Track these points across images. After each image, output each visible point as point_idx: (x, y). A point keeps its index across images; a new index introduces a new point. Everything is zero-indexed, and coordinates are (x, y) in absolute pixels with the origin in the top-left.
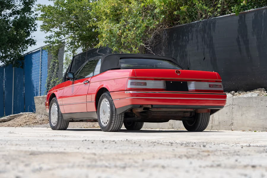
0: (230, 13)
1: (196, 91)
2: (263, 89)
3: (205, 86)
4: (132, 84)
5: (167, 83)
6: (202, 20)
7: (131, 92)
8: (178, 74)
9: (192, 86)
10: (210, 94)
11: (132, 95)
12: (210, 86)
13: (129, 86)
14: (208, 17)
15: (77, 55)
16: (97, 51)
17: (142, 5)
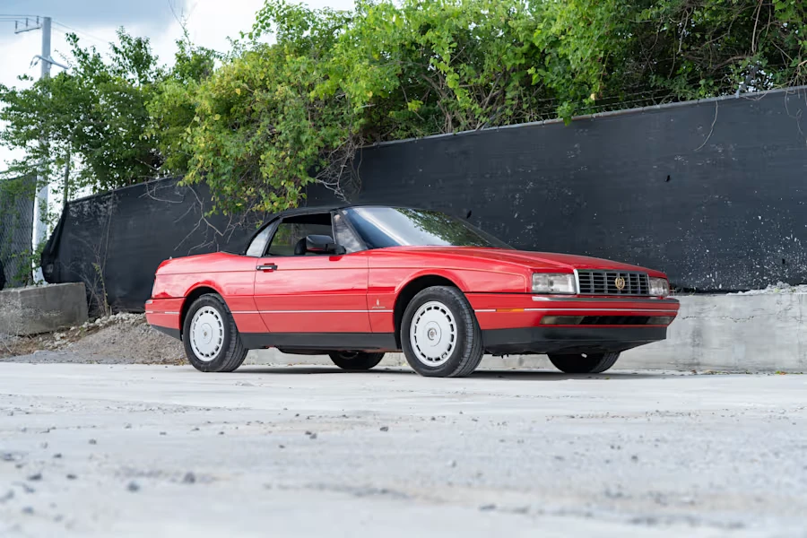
0: (538, 120)
6: (458, 133)
14: (478, 126)
15: (78, 201)
16: (148, 193)
17: (312, 94)
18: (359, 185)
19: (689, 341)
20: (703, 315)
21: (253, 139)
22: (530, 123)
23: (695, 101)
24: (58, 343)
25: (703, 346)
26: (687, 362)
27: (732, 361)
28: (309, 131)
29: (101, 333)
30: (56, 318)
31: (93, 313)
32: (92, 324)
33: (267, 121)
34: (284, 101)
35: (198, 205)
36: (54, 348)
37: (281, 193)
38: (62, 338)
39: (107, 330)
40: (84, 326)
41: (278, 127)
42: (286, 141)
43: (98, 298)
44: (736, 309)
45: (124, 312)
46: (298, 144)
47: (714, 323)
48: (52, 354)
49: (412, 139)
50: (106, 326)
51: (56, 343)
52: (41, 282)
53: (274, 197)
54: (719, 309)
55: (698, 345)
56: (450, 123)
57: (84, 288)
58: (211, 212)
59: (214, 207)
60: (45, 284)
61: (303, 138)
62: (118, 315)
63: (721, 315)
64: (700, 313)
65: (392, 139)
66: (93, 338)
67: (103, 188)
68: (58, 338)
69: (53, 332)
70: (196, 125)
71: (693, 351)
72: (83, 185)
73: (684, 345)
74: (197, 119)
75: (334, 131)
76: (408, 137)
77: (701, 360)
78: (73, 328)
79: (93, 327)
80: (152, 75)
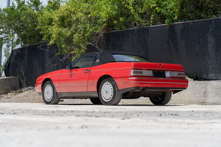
0: (160, 24)
1: (171, 77)
2: (187, 76)
3: (175, 74)
4: (134, 72)
5: (154, 72)
6: (136, 28)
7: (134, 78)
8: (161, 66)
9: (168, 74)
10: (179, 79)
11: (135, 80)
12: (178, 74)
13: (132, 74)
14: (142, 26)
15: (16, 49)
16: (39, 47)
17: (90, 15)
18: (105, 45)
19: (203, 95)
20: (207, 87)
21: (71, 30)
22: (158, 25)
23: (207, 19)
24: (9, 96)
25: (207, 97)
26: (202, 102)
27: (215, 101)
28: (88, 27)
29: (23, 93)
30: (9, 88)
31: (21, 86)
32: (20, 90)
33: (75, 24)
34: (81, 17)
35: (54, 51)
36: (8, 98)
37: (80, 47)
38: (11, 95)
39: (25, 92)
40: (18, 91)
41: (79, 26)
42: (81, 31)
43: (22, 81)
44: (216, 85)
45: (31, 86)
46: (85, 32)
47: (210, 90)
48: (7, 100)
49: (121, 30)
50: (25, 91)
51: (9, 97)
52: (4, 76)
53: (77, 49)
54: (212, 85)
55: (205, 97)
56: (133, 25)
57: (18, 78)
58: (58, 54)
59: (59, 52)
60: (5, 77)
61: (87, 30)
62: (29, 87)
63: (212, 87)
64: (206, 87)
65: (115, 30)
66: (21, 95)
67: (24, 45)
68: (10, 95)
69: (8, 93)
70: (53, 25)
71: (204, 99)
72: (18, 44)
73: (201, 96)
74: (53, 23)
75: (96, 27)
76: (120, 29)
77: (206, 101)
78: (14, 92)
79: (21, 91)
80: (40, 8)
